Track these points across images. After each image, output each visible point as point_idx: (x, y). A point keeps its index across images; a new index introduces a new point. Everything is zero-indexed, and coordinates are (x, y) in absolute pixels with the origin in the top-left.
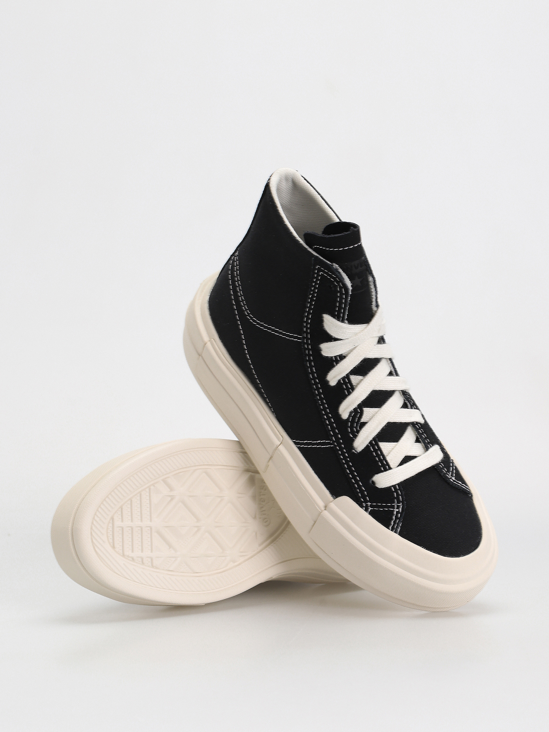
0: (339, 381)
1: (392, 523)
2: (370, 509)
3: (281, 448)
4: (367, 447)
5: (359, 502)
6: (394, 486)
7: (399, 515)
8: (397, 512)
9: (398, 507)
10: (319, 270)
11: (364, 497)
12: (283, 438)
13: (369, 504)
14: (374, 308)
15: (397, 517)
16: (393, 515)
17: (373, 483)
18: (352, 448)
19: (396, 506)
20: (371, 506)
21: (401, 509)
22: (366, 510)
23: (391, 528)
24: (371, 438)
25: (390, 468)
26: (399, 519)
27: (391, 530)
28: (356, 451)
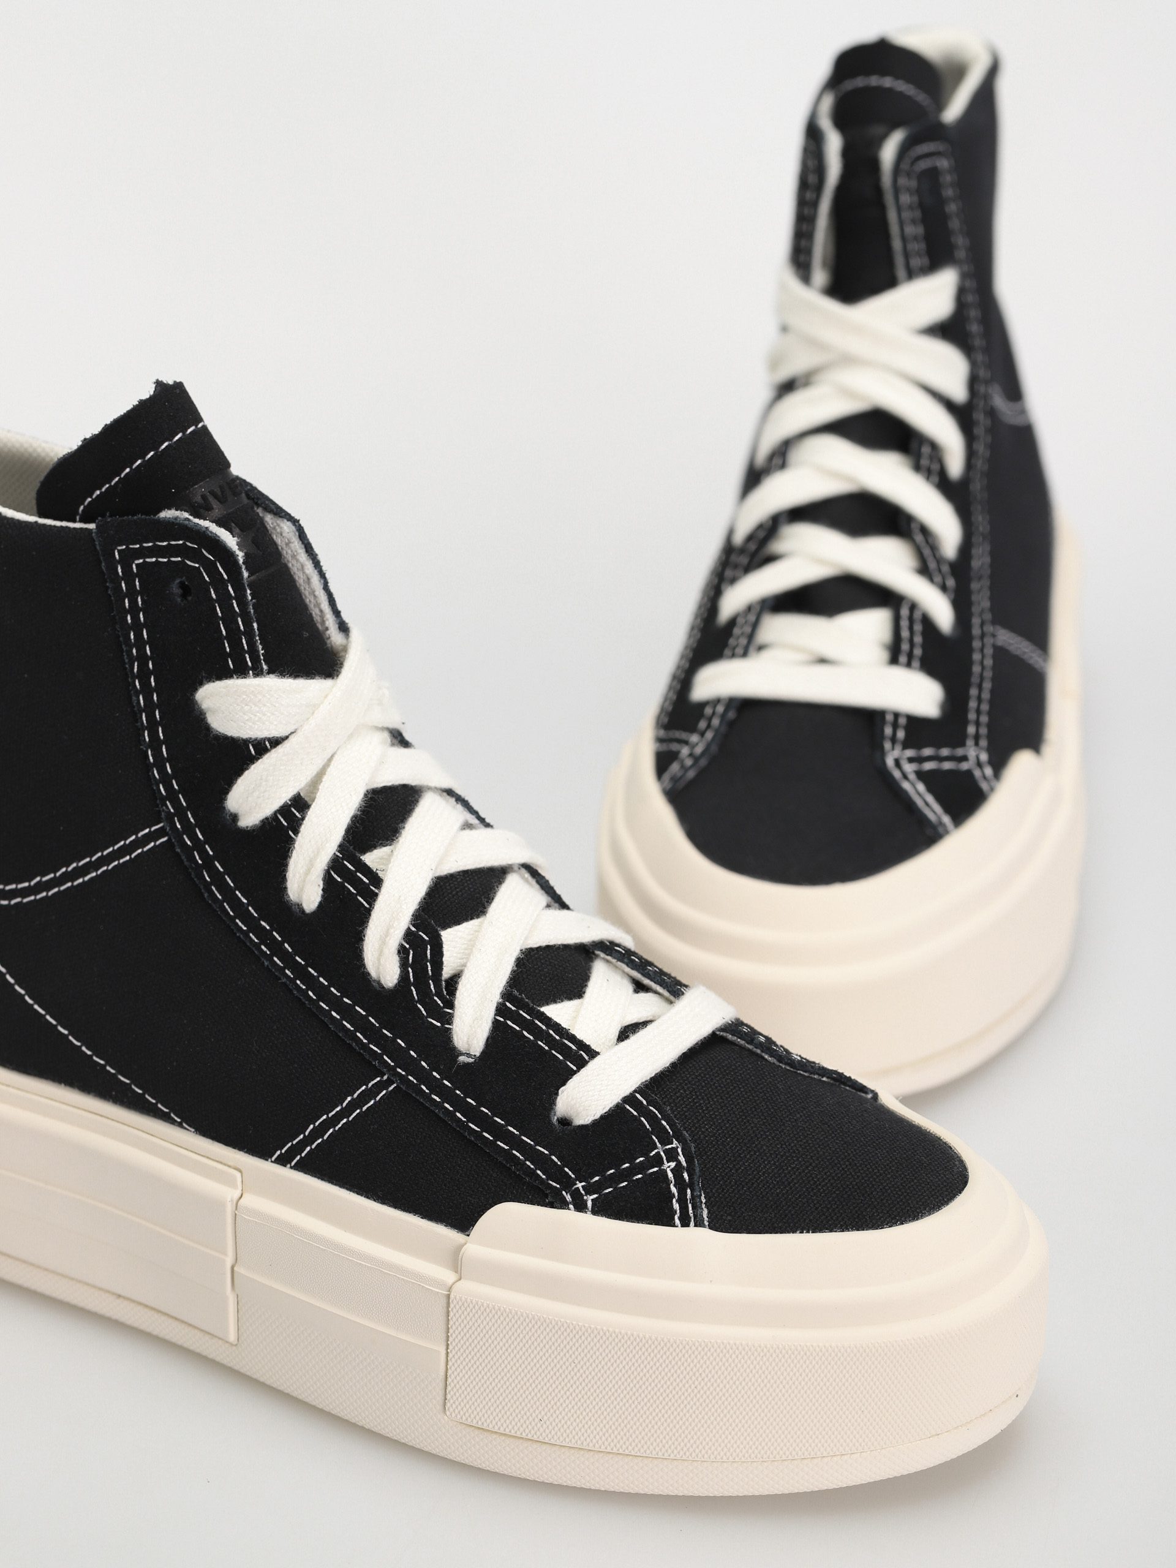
0: (328, 880)
1: (676, 1206)
2: (589, 1199)
3: (249, 1201)
4: (497, 1027)
5: (546, 1196)
6: (630, 1099)
7: (686, 1175)
8: (677, 1171)
9: (672, 1155)
10: (128, 557)
11: (555, 1173)
12: (240, 1171)
13: (579, 1185)
14: (335, 637)
15: (681, 1185)
16: (668, 1182)
17: (565, 1122)
18: (454, 1052)
19: (662, 1153)
20: (589, 1190)
21: (682, 1158)
22: (580, 1207)
23: (677, 1222)
24: (495, 997)
25: (593, 1054)
26: (691, 1185)
27: (683, 1226)
28: (469, 1055)
